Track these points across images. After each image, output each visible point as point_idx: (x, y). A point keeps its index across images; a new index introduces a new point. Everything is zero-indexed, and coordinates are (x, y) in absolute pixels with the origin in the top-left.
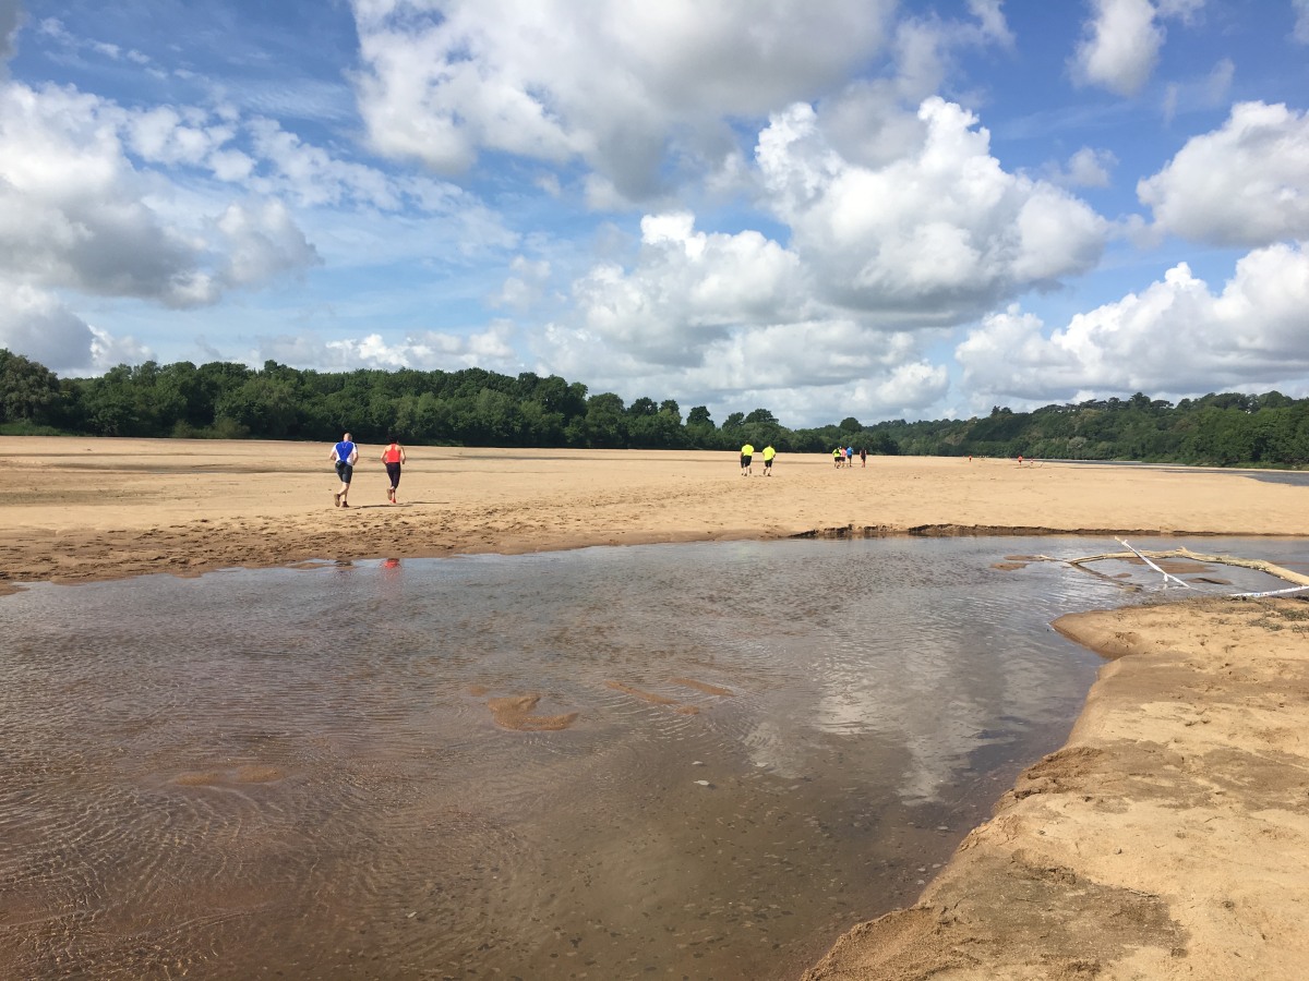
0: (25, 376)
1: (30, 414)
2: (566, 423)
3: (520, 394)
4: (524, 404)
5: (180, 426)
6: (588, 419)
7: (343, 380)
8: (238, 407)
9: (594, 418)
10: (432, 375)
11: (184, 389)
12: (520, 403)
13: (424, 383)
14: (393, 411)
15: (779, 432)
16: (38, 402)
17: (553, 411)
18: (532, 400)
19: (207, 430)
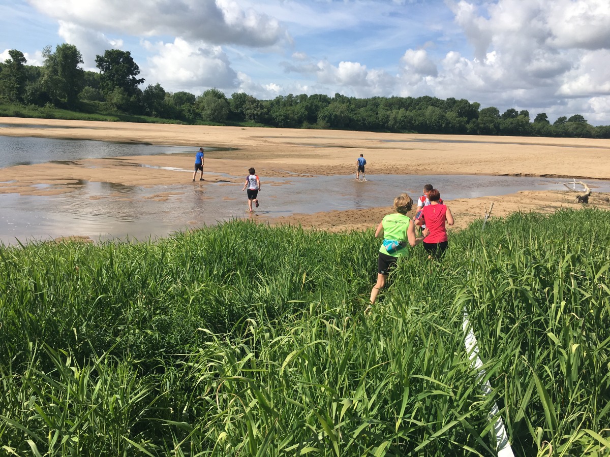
0: (252, 104)
1: (254, 118)
2: (468, 122)
3: (447, 109)
4: (448, 113)
5: (305, 123)
6: (479, 120)
7: (367, 102)
8: (326, 115)
9: (482, 120)
10: (406, 99)
11: (307, 108)
12: (446, 112)
13: (402, 103)
14: (388, 117)
15: (586, 127)
16: (257, 114)
17: (462, 116)
18: (452, 111)
19: (314, 125)
